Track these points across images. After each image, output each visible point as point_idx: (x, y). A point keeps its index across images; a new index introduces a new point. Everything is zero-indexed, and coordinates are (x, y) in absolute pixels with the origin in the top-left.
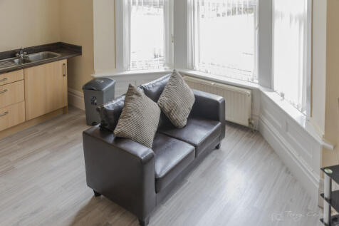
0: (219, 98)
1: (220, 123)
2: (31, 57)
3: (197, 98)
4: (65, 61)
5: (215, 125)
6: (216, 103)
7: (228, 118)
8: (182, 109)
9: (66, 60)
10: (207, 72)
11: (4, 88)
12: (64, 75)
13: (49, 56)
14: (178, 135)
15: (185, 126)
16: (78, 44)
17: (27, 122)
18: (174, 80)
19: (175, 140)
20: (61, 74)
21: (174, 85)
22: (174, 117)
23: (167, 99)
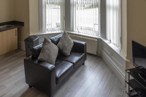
0: (84, 43)
1: (84, 54)
3: (74, 43)
4: (16, 29)
5: (82, 54)
8: (68, 48)
10: (79, 32)
12: (16, 35)
13: (9, 27)
14: (66, 59)
15: (69, 55)
18: (64, 36)
21: (64, 38)
22: (65, 51)
23: (61, 44)
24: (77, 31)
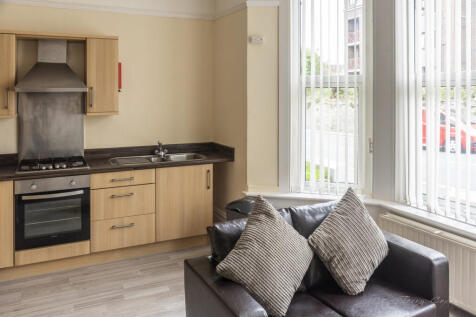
0: (435, 256)
2: (174, 157)
3: (393, 249)
4: (210, 167)
5: (420, 306)
6: (428, 262)
7: (453, 300)
8: (354, 260)
9: (211, 165)
10: (429, 211)
11: (131, 190)
12: (208, 188)
13: (195, 157)
14: (342, 306)
15: (361, 294)
16: (229, 144)
17: (156, 243)
18: (344, 205)
19: (333, 312)
20: (204, 185)
21: (343, 214)
22: (339, 271)
23: (325, 235)
24: (421, 206)
